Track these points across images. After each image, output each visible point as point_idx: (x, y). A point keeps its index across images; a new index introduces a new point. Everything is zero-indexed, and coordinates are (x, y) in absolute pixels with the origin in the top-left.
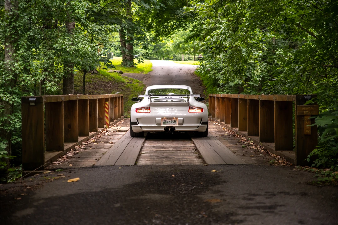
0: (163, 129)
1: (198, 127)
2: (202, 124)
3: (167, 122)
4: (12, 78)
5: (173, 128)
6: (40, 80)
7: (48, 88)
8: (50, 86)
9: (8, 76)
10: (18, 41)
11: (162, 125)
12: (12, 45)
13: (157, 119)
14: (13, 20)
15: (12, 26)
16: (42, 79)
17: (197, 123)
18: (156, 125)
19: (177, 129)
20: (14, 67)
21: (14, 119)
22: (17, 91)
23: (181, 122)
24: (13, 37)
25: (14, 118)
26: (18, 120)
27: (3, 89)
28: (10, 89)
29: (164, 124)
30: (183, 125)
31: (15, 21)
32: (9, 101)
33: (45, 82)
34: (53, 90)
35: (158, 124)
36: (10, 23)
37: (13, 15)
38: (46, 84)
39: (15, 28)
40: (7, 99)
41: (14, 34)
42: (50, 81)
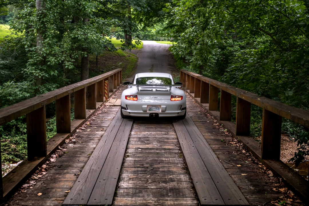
0: (148, 115)
1: (178, 113)
2: (181, 110)
3: (152, 109)
4: (41, 59)
5: (157, 114)
6: (61, 61)
7: (66, 67)
8: (68, 65)
9: (38, 58)
10: (46, 33)
11: (148, 112)
12: (42, 35)
13: (143, 106)
14: (41, 17)
15: (41, 21)
16: (63, 60)
17: (178, 110)
18: (142, 112)
19: (160, 115)
20: (43, 51)
21: (43, 89)
22: (45, 68)
23: (164, 110)
24: (42, 29)
25: (43, 87)
26: (46, 89)
27: (35, 67)
28: (40, 67)
29: (149, 111)
30: (166, 112)
31: (43, 18)
32: (38, 76)
33: (64, 62)
34: (70, 68)
35: (144, 111)
36: (40, 19)
37: (42, 13)
38: (65, 63)
39: (43, 22)
40: (37, 74)
41: (42, 27)
42: (68, 61)
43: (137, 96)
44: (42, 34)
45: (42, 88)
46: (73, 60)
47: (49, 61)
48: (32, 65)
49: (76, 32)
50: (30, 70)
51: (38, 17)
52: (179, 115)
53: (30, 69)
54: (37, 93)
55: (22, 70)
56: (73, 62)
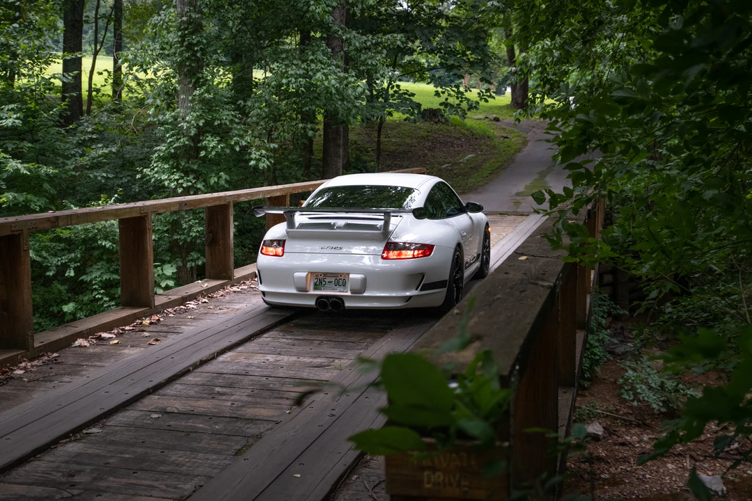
0: (312, 303)
1: (410, 297)
2: (421, 290)
3: (324, 283)
4: (187, 143)
5: (340, 300)
6: (240, 147)
7: (252, 163)
8: (256, 159)
9: (178, 139)
10: (199, 73)
11: (312, 292)
12: (189, 80)
13: (297, 274)
14: (186, 32)
15: (187, 43)
16: (244, 143)
17: (407, 288)
18: (294, 291)
19: (347, 304)
20: (188, 122)
21: (189, 221)
22: (195, 167)
23: (358, 286)
24: (188, 64)
25: (191, 217)
26: (197, 221)
27: (171, 163)
28: (183, 164)
29: (316, 288)
30: (365, 294)
31: (192, 33)
32: (176, 188)
33: (249, 151)
34: (261, 165)
35: (299, 289)
36: (183, 37)
37: (189, 23)
38: (250, 154)
39: (190, 47)
40: (173, 184)
41: (188, 58)
42: (258, 148)
43: (284, 241)
44: (191, 77)
45: (187, 220)
46: (272, 145)
47: (205, 148)
48: (164, 159)
49: (284, 71)
50: (157, 172)
51: (180, 33)
52: (411, 304)
53: (156, 169)
54: (176, 232)
55: (138, 172)
56: (274, 150)
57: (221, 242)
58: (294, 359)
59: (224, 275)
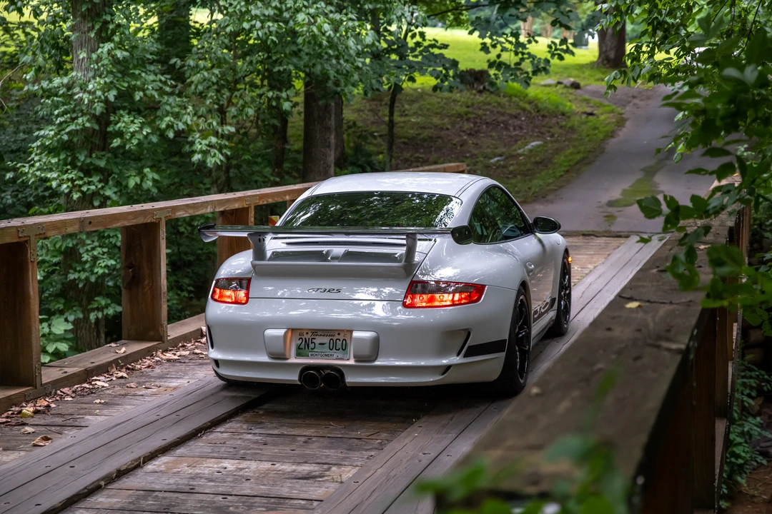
0: (293, 377)
1: (448, 367)
2: (465, 356)
3: (312, 346)
4: (88, 125)
5: (337, 372)
6: (175, 132)
7: (196, 157)
8: (202, 152)
9: (73, 119)
10: (106, 14)
11: (293, 360)
12: (90, 25)
13: (269, 332)
16: (181, 126)
17: (443, 352)
18: (265, 359)
19: (351, 379)
20: (89, 92)
21: (93, 249)
22: (102, 164)
23: (366, 351)
25: (96, 244)
26: (105, 250)
27: (62, 157)
28: (82, 158)
29: (299, 355)
30: (377, 363)
33: (190, 139)
34: (211, 162)
35: (273, 356)
38: (192, 143)
42: (205, 134)
43: (249, 280)
44: (92, 21)
45: (89, 248)
47: (120, 134)
48: (51, 151)
49: (244, 9)
52: (451, 378)
54: (72, 268)
56: (229, 137)
57: (147, 282)
58: (266, 466)
59: (152, 333)
